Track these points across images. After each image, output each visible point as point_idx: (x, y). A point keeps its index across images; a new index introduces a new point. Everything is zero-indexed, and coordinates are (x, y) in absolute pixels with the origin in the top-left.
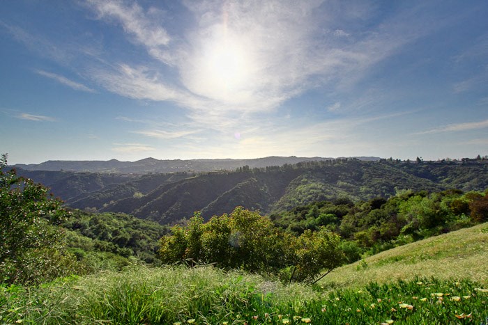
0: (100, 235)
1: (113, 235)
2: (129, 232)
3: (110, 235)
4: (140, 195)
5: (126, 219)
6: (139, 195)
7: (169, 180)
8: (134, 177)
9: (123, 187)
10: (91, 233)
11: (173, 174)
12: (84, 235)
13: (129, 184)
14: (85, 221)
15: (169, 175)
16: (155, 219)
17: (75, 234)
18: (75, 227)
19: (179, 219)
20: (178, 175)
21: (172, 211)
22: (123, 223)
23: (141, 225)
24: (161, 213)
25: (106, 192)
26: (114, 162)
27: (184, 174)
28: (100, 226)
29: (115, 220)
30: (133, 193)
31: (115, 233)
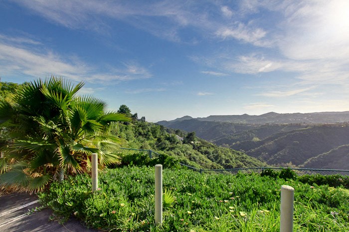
0: (218, 160)
1: (225, 162)
2: (236, 163)
3: (224, 162)
4: (258, 139)
5: (238, 154)
6: (256, 139)
7: (283, 130)
8: (255, 126)
9: (246, 133)
10: (212, 158)
11: (287, 125)
12: (209, 158)
13: (251, 131)
14: (211, 150)
15: (284, 126)
16: (265, 159)
17: (204, 157)
18: (206, 153)
19: (285, 163)
20: (291, 126)
21: (279, 154)
22: (234, 156)
23: (247, 160)
24: (270, 155)
25: (235, 135)
26: (245, 116)
27: (298, 126)
28: (218, 155)
29: (230, 154)
30: (253, 138)
31: (227, 161)
